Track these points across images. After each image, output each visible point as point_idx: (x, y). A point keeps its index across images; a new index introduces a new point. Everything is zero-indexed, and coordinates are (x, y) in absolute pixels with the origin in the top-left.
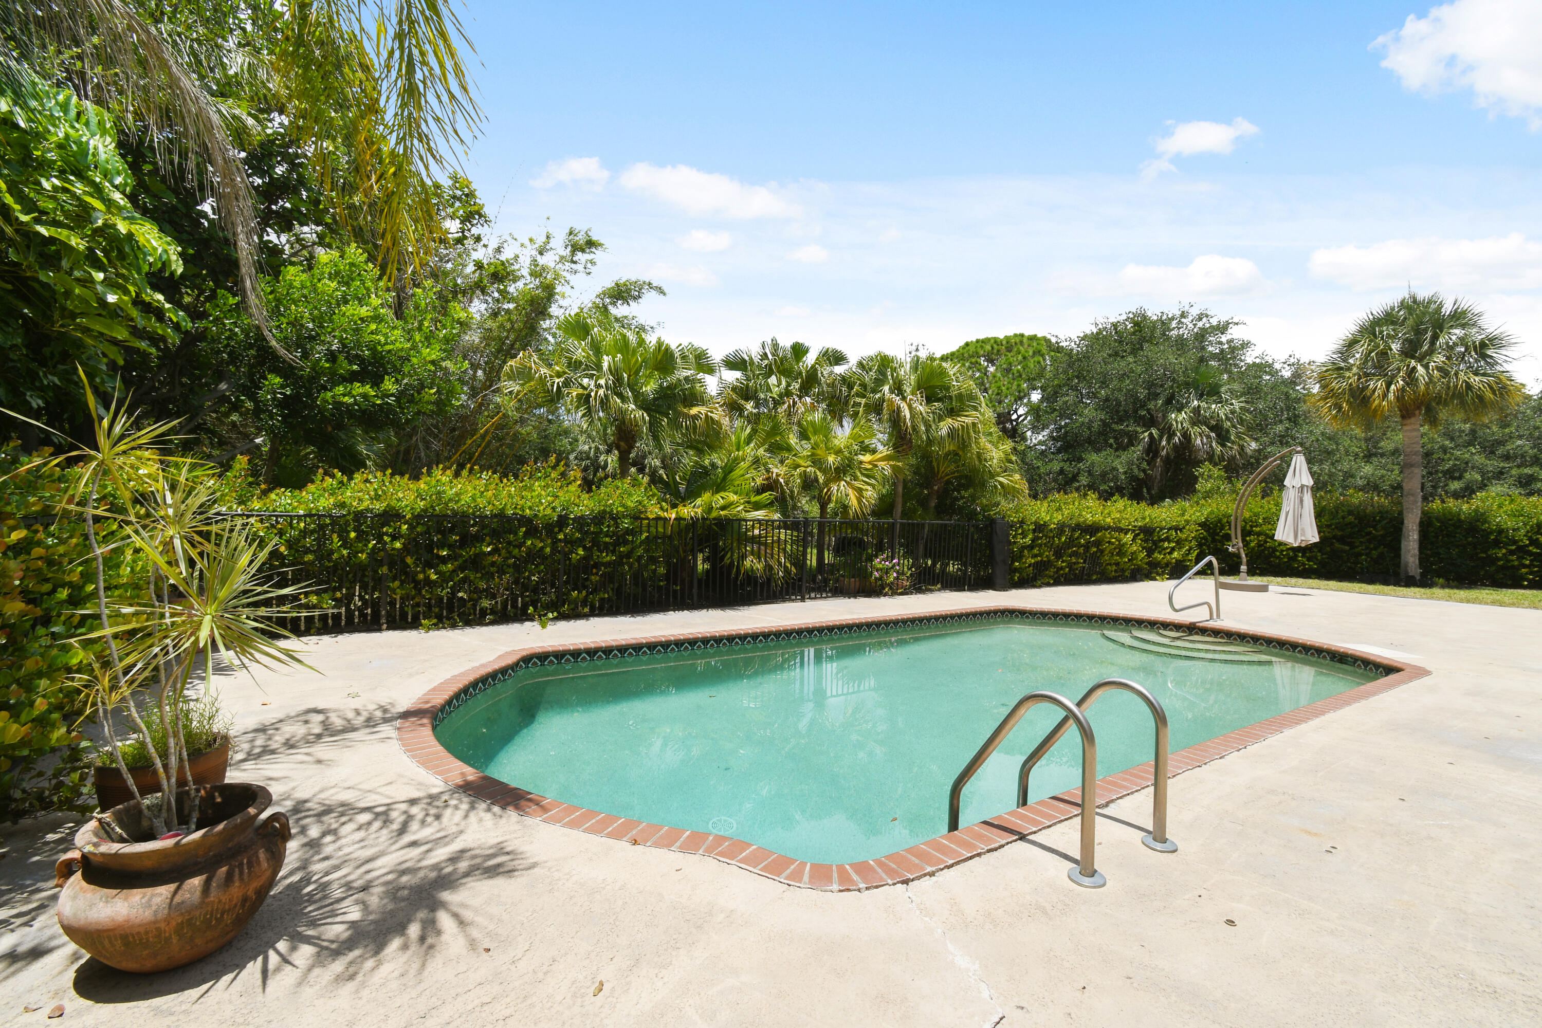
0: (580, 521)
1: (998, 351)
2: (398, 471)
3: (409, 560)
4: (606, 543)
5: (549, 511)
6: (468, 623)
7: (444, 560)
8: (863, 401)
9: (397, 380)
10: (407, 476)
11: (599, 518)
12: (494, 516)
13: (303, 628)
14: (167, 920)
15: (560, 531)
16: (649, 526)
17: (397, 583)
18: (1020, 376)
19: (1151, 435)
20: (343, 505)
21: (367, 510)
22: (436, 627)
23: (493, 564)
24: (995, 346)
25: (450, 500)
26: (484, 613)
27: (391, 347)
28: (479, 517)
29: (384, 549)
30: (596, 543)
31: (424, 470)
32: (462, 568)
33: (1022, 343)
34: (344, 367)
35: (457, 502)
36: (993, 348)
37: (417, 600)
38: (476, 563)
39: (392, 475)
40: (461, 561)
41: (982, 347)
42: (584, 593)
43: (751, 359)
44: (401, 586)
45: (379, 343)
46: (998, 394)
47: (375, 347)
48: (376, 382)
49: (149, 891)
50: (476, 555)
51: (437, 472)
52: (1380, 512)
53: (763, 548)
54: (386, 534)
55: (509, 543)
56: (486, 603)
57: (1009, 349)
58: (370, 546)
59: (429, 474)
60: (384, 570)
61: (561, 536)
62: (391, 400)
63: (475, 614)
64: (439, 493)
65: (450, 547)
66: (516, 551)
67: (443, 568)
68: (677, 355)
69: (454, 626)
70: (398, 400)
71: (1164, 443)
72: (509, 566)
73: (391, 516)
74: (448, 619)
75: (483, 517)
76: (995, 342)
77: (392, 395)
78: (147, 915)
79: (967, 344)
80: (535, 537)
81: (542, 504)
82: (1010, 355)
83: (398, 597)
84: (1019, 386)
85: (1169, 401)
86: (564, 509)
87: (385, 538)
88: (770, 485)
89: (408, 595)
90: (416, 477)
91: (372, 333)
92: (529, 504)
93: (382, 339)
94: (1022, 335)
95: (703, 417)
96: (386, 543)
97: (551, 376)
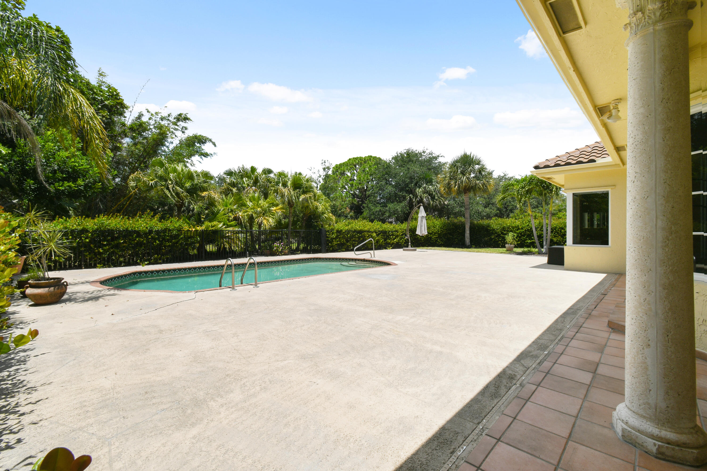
0: (157, 232)
1: (361, 163)
2: (88, 216)
3: (92, 246)
4: (168, 239)
5: (144, 229)
6: (115, 266)
7: (105, 245)
8: (273, 188)
9: (83, 180)
10: (90, 218)
11: (165, 231)
12: (124, 231)
13: (53, 268)
14: (48, 293)
15: (150, 235)
16: (185, 233)
17: (87, 253)
18: (368, 173)
19: (410, 197)
20: (66, 228)
21: (76, 229)
22: (103, 267)
23: (124, 246)
24: (360, 161)
25: (107, 225)
26: (121, 263)
27: (81, 167)
28: (118, 231)
29: (82, 242)
30: (164, 239)
31: (97, 216)
32: (112, 248)
33: (370, 159)
34: (59, 175)
35: (109, 226)
36: (359, 162)
37: (95, 259)
38: (117, 246)
39: (85, 218)
40: (111, 246)
41: (355, 161)
42: (160, 256)
43: (235, 171)
44: (90, 254)
45: (75, 166)
46: (359, 180)
47: (74, 167)
48: (75, 181)
49: (44, 289)
50: (118, 244)
51: (101, 216)
52: (462, 224)
53: (230, 240)
54: (83, 237)
55: (130, 239)
56: (122, 259)
57: (365, 162)
58: (77, 241)
59: (99, 217)
60: (83, 249)
61: (150, 237)
62: (82, 188)
63: (118, 263)
64: (102, 223)
65: (107, 241)
66: (133, 242)
67: (105, 248)
68: (195, 175)
69: (109, 267)
70: (84, 188)
71: (414, 200)
72: (130, 247)
73: (84, 231)
74: (107, 264)
75: (120, 231)
76: (360, 159)
77: (82, 186)
78: (44, 292)
79: (350, 159)
80: (140, 237)
81: (142, 226)
82: (365, 164)
83: (88, 258)
84: (367, 177)
85: (416, 184)
86: (150, 228)
87: (83, 238)
88: (236, 219)
89: (92, 257)
90: (93, 218)
91: (72, 162)
92: (137, 226)
93: (77, 165)
94: (371, 156)
95: (207, 196)
96: (83, 240)
97: (148, 181)
